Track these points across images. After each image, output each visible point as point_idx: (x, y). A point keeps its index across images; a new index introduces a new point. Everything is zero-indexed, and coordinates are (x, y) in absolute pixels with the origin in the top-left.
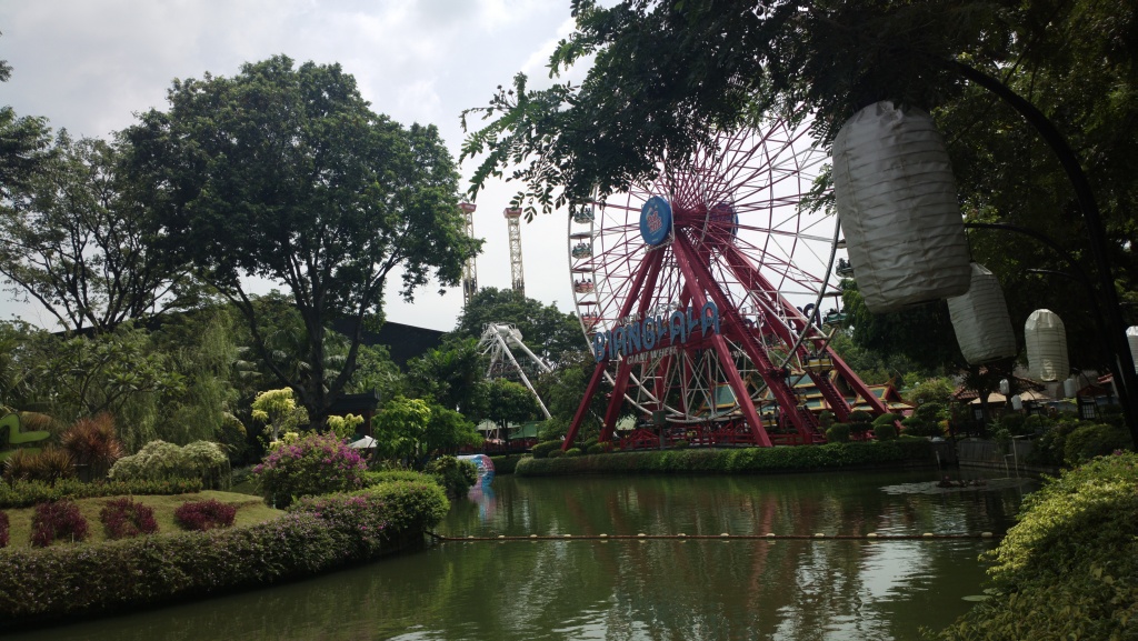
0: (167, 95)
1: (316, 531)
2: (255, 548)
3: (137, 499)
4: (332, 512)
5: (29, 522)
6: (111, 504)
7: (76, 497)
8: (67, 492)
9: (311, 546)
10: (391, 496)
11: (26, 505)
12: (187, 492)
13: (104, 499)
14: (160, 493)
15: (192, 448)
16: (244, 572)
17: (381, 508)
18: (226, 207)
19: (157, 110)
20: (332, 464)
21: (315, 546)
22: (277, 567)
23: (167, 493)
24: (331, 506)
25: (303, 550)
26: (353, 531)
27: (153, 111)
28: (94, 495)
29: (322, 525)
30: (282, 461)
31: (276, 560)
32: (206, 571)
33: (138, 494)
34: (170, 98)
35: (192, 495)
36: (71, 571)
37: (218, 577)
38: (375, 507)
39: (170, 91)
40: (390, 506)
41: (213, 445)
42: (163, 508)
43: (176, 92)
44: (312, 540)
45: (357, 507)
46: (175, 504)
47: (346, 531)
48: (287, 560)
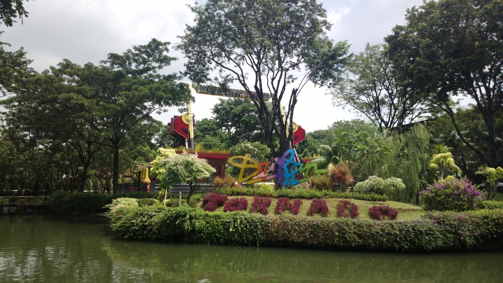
0: (405, 17)
1: (430, 230)
2: (394, 233)
3: (353, 201)
4: (444, 221)
5: (309, 205)
6: (341, 202)
7: (329, 197)
8: (326, 195)
9: (427, 238)
10: (486, 217)
11: (310, 198)
12: (379, 200)
13: (341, 199)
14: (366, 200)
15: (389, 181)
16: (389, 243)
17: (478, 223)
18: (429, 64)
19: (399, 25)
20: (459, 195)
21: (429, 237)
22: (407, 244)
23: (369, 200)
24: (444, 218)
25: (422, 239)
26: (456, 233)
27: (397, 26)
28: (337, 197)
29: (436, 228)
30: (433, 191)
31: (406, 240)
32: (369, 238)
33: (355, 199)
34: (406, 18)
35: (381, 202)
36: (311, 228)
37: (375, 243)
38: (473, 222)
39: (406, 15)
40: (485, 223)
41: (399, 180)
42: (364, 207)
43: (409, 15)
44: (427, 234)
45: (461, 221)
46: (370, 205)
47: (452, 233)
48: (412, 242)
